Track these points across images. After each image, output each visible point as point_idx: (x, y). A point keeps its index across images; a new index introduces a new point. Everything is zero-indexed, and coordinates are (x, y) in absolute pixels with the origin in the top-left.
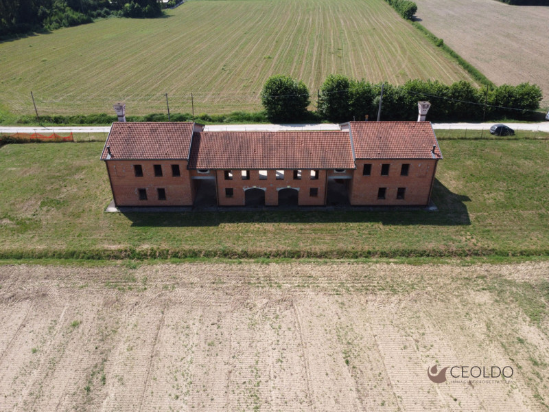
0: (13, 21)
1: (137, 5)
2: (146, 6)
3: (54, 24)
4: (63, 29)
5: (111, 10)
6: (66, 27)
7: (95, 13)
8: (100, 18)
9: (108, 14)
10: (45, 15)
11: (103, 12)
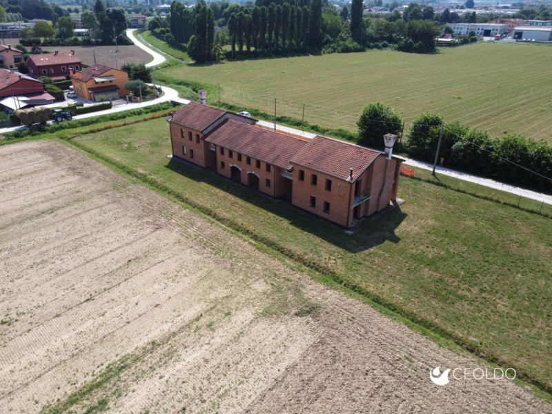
0: (302, 43)
1: (411, 40)
2: (417, 42)
3: (330, 49)
4: (336, 54)
5: (390, 43)
6: (339, 52)
7: (372, 44)
8: (375, 49)
9: (385, 46)
10: (328, 42)
11: (380, 44)
